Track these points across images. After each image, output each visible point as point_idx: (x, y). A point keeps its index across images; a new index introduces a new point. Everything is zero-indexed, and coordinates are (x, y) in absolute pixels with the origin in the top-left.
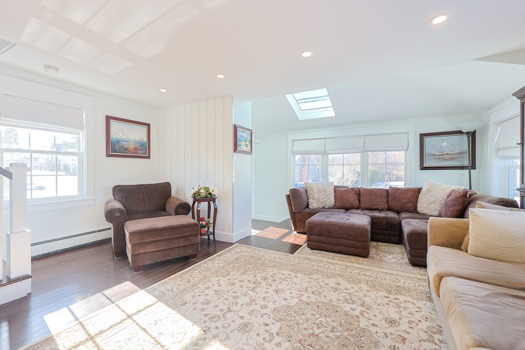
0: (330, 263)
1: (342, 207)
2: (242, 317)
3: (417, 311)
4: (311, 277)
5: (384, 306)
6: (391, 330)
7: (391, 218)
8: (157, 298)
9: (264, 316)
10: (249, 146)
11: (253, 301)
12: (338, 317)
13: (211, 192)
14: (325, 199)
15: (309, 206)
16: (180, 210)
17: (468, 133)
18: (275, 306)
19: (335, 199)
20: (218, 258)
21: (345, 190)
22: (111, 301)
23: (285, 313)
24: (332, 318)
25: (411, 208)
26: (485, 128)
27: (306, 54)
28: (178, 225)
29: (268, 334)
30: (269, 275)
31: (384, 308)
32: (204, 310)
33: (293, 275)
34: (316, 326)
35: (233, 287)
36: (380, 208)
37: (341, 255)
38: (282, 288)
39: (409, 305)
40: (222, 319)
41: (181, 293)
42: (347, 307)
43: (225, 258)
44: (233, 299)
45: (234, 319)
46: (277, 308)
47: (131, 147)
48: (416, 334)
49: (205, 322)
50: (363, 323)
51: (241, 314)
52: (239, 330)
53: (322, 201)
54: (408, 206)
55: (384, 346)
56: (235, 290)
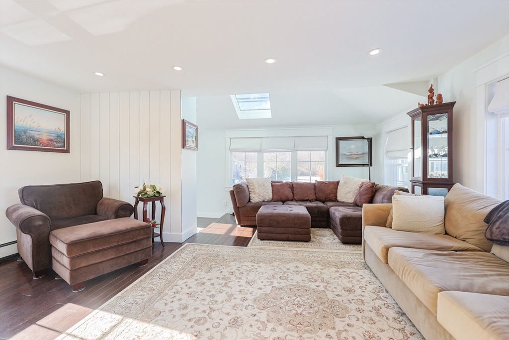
0: (283, 250)
1: (279, 200)
2: (228, 314)
3: (362, 279)
4: (272, 264)
5: (338, 279)
6: (351, 297)
7: (321, 207)
8: (121, 314)
9: (248, 308)
10: (195, 142)
11: (230, 296)
12: (310, 295)
13: (159, 190)
14: (265, 193)
15: (251, 201)
16: (122, 213)
17: (368, 139)
18: (254, 297)
19: (273, 193)
20: (173, 260)
21: (281, 185)
22: (57, 331)
23: (265, 301)
24: (305, 297)
25: (333, 198)
26: (378, 135)
27: (270, 61)
28: (128, 229)
29: (259, 323)
30: (234, 269)
31: (339, 280)
32: (185, 315)
33: (256, 265)
34: (296, 307)
35: (204, 287)
36: (310, 199)
37: (288, 242)
38: (252, 279)
39: (354, 275)
40: (209, 320)
41: (149, 303)
42: (313, 285)
43: (181, 259)
44: (210, 298)
45: (221, 316)
46: (256, 298)
47: (44, 138)
48: (368, 296)
49: (192, 327)
50: (330, 296)
51: (226, 311)
52: (230, 326)
53: (262, 195)
54: (331, 196)
55: (352, 310)
56: (208, 289)
